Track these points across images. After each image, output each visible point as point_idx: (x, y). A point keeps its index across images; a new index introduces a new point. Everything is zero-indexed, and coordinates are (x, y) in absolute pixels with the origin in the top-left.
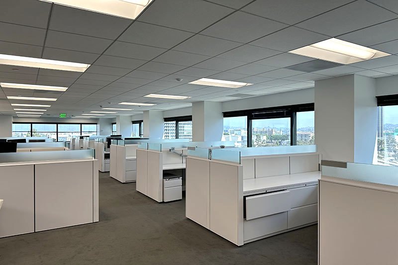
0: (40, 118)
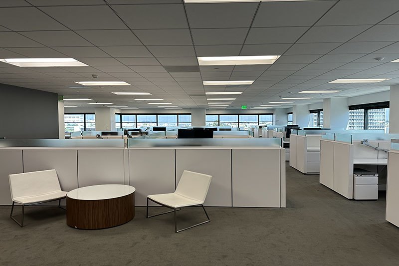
0: (226, 109)
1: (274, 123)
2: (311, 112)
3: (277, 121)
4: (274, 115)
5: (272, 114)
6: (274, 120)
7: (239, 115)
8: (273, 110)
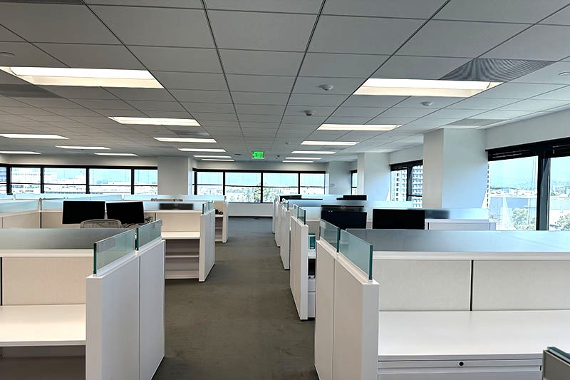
1: (327, 189)
2: (394, 167)
3: (331, 185)
4: (327, 175)
5: (324, 172)
6: (327, 185)
7: (262, 172)
8: (326, 164)
